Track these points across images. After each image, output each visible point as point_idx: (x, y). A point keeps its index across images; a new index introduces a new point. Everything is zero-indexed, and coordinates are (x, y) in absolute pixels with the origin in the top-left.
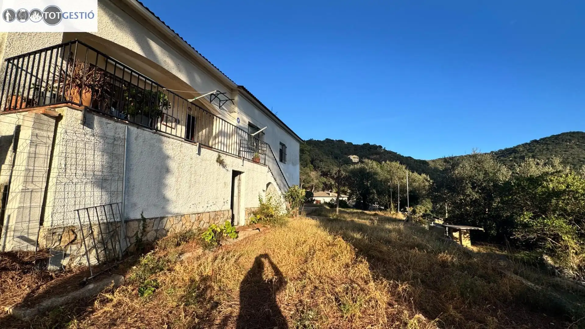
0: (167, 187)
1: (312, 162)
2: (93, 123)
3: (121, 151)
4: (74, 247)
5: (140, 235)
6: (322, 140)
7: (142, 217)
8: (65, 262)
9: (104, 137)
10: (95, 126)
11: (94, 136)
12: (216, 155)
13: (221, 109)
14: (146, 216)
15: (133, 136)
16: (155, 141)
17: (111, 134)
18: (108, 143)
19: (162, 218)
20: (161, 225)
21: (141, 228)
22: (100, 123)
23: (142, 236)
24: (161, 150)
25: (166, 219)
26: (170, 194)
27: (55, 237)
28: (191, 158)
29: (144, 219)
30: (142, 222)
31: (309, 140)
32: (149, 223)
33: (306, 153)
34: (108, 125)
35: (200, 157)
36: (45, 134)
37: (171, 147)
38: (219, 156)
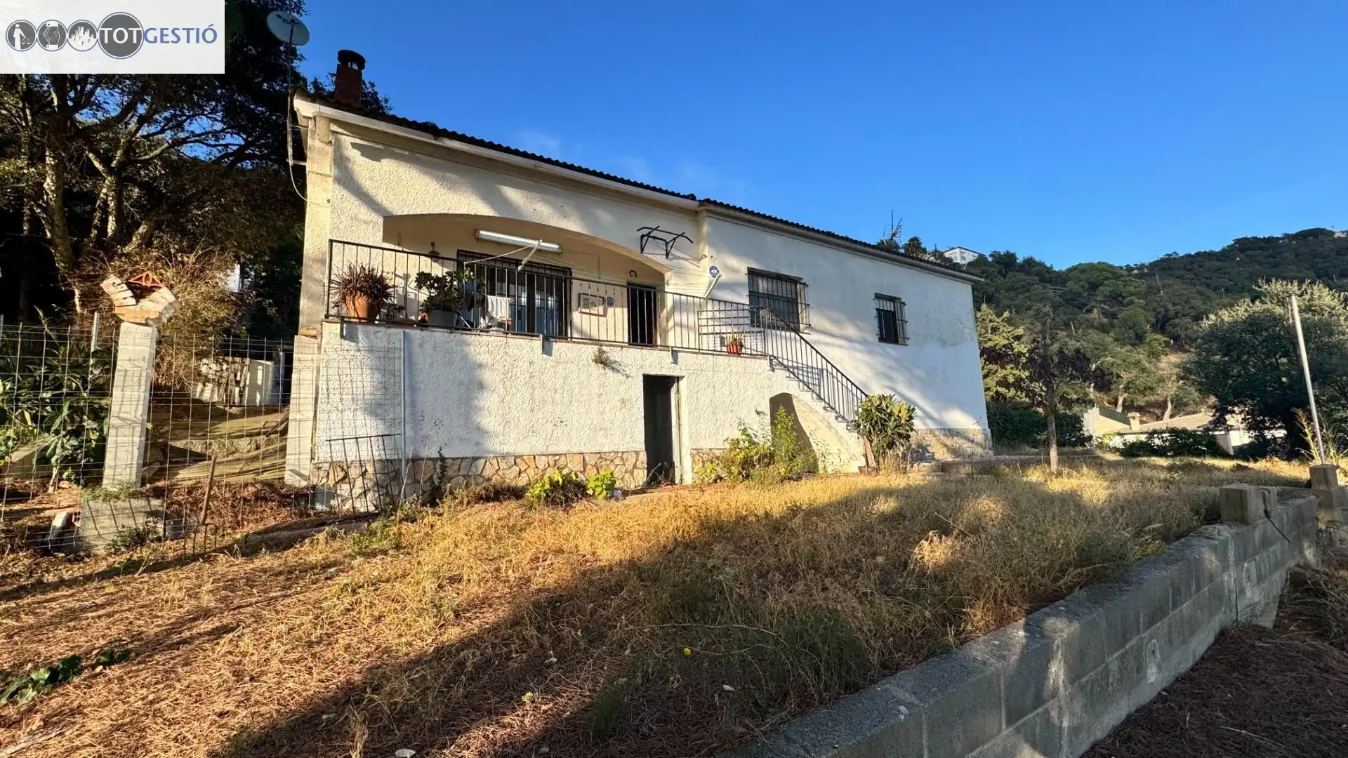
0: (482, 412)
1: (1161, 325)
2: (356, 335)
3: (399, 365)
4: (346, 487)
5: (436, 482)
6: (1217, 249)
7: (440, 454)
8: (334, 503)
9: (371, 350)
10: (360, 337)
11: (359, 350)
12: (592, 350)
13: (671, 259)
14: (446, 455)
15: (416, 343)
16: (454, 343)
17: (382, 344)
18: (380, 358)
19: (475, 459)
20: (474, 469)
21: (439, 470)
22: (365, 333)
23: (440, 483)
24: (465, 357)
25: (483, 461)
26: (488, 421)
27: (321, 473)
28: (530, 363)
29: (443, 459)
30: (439, 463)
31: (1162, 260)
32: (452, 464)
33: (1132, 303)
34: (379, 334)
35: (553, 358)
36: (309, 357)
37: (484, 349)
38: (601, 352)
